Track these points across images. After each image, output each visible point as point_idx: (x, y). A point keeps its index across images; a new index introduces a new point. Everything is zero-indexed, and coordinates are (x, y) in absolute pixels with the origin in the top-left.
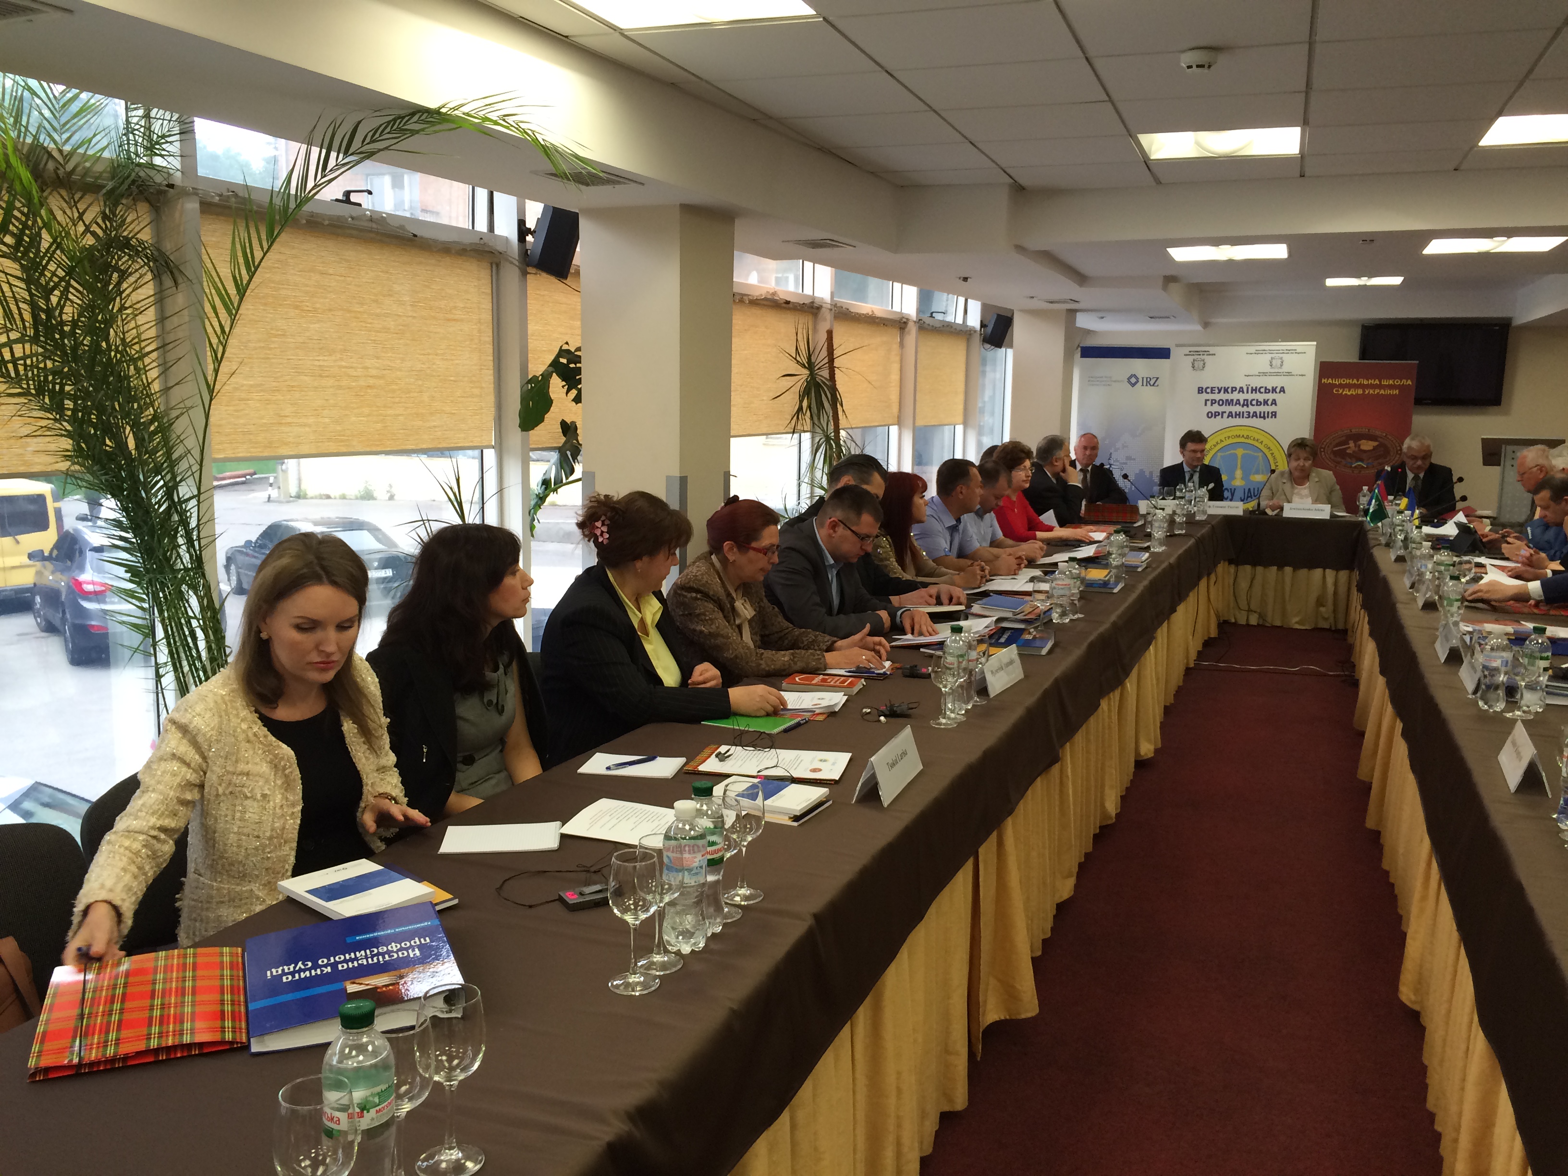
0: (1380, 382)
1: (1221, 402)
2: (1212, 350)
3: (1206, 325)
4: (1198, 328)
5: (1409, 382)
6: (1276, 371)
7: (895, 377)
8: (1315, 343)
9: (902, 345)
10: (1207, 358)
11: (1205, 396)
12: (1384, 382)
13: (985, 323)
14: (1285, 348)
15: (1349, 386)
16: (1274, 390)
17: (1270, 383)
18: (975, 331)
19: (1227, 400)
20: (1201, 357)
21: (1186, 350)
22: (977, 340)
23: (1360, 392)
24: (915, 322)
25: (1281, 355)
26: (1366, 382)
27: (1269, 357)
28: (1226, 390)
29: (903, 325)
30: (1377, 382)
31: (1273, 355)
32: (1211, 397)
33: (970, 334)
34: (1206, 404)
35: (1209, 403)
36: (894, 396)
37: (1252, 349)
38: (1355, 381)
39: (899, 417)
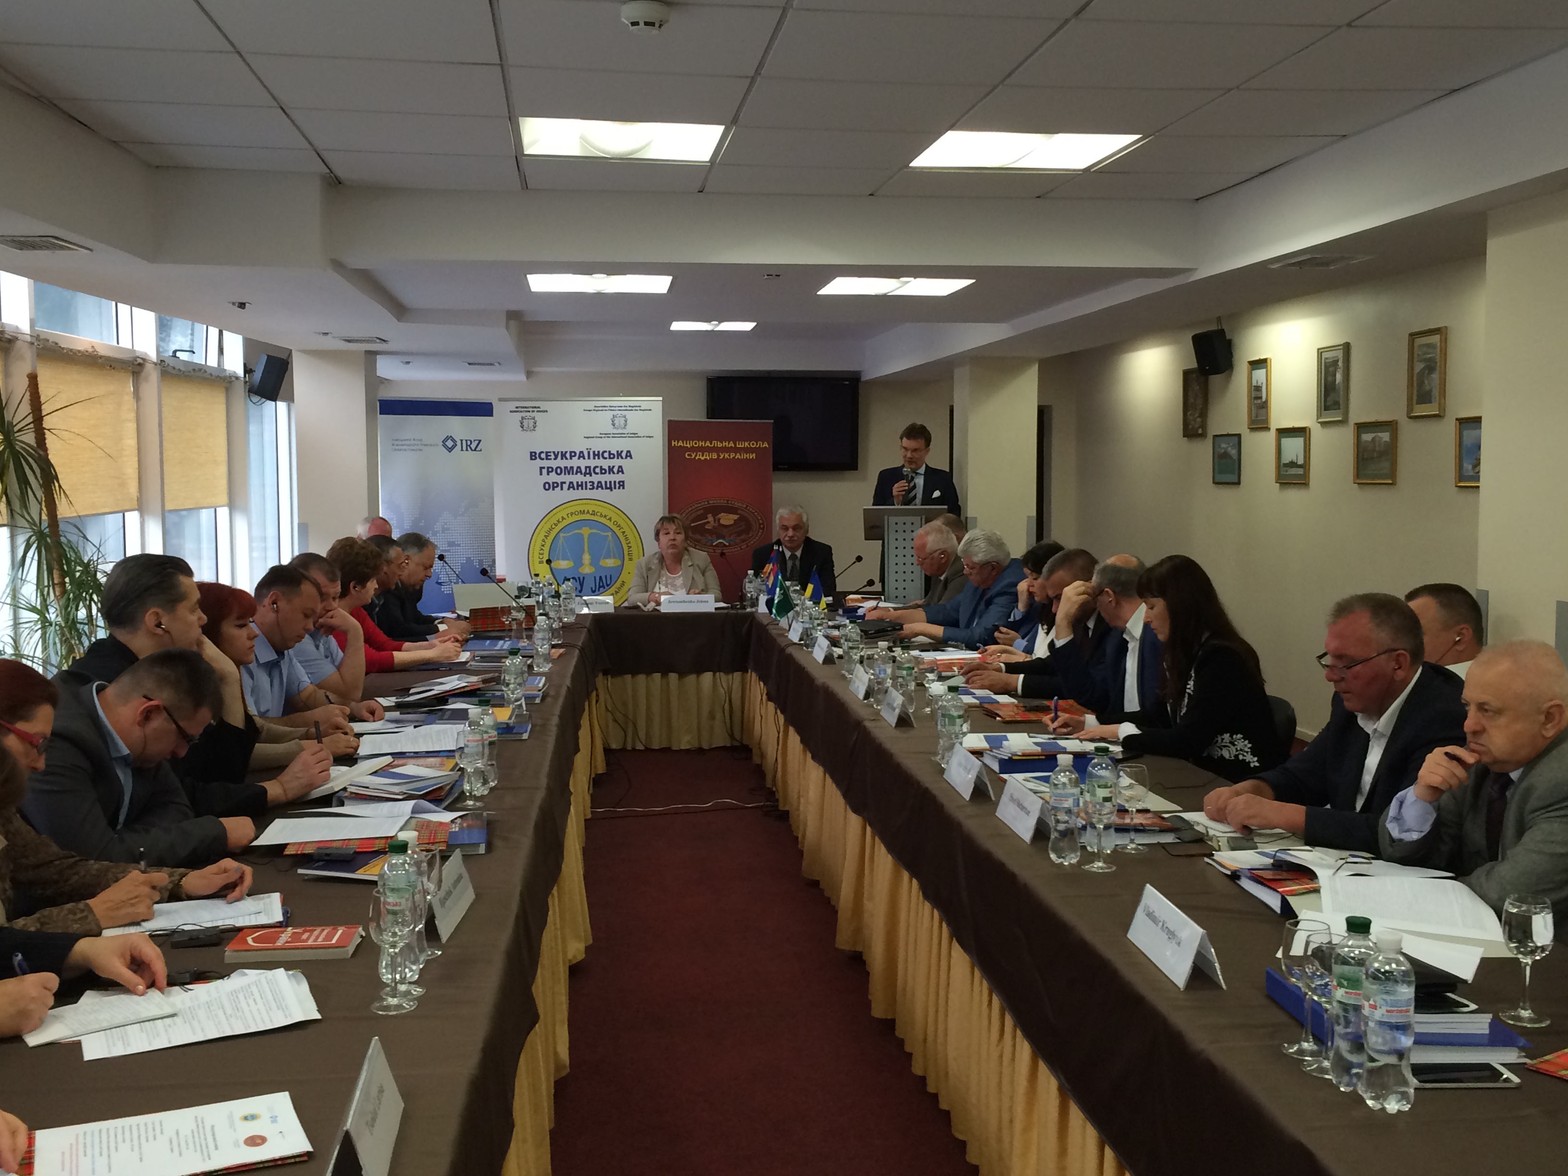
0: (735, 445)
1: (559, 471)
2: (543, 405)
3: (529, 374)
4: (523, 377)
5: (766, 445)
6: (620, 431)
7: (131, 442)
8: (661, 398)
9: (137, 395)
10: (538, 416)
11: (539, 463)
12: (740, 445)
13: (249, 367)
14: (627, 404)
15: (703, 450)
16: (619, 454)
17: (614, 445)
18: (237, 378)
19: (566, 468)
20: (531, 414)
21: (512, 405)
22: (240, 390)
23: (715, 456)
24: (155, 364)
25: (624, 413)
26: (720, 445)
27: (610, 414)
28: (563, 456)
29: (137, 369)
30: (732, 444)
31: (615, 413)
32: (546, 463)
33: (230, 382)
34: (541, 474)
35: (545, 471)
36: (131, 471)
37: (590, 405)
38: (708, 444)
39: (140, 500)
